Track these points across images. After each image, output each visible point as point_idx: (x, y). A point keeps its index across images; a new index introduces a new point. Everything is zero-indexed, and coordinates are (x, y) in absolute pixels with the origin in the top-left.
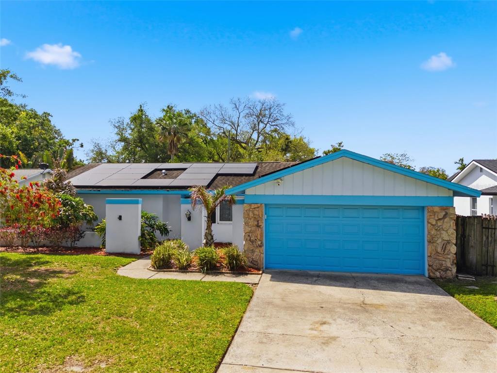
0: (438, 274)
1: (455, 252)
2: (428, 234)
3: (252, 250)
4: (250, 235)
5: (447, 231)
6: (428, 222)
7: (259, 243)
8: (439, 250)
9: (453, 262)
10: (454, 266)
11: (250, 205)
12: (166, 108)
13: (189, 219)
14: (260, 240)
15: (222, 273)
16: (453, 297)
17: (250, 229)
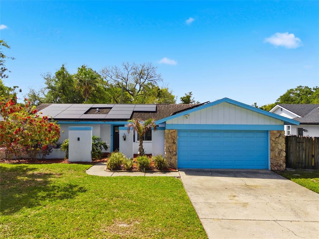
0: (276, 168)
1: (285, 156)
2: (271, 146)
3: (171, 157)
4: (169, 148)
5: (280, 144)
6: (271, 139)
7: (175, 153)
8: (277, 155)
9: (284, 161)
10: (285, 163)
11: (169, 130)
12: (81, 68)
13: (125, 139)
14: (175, 151)
15: (154, 172)
16: (290, 180)
17: (169, 145)
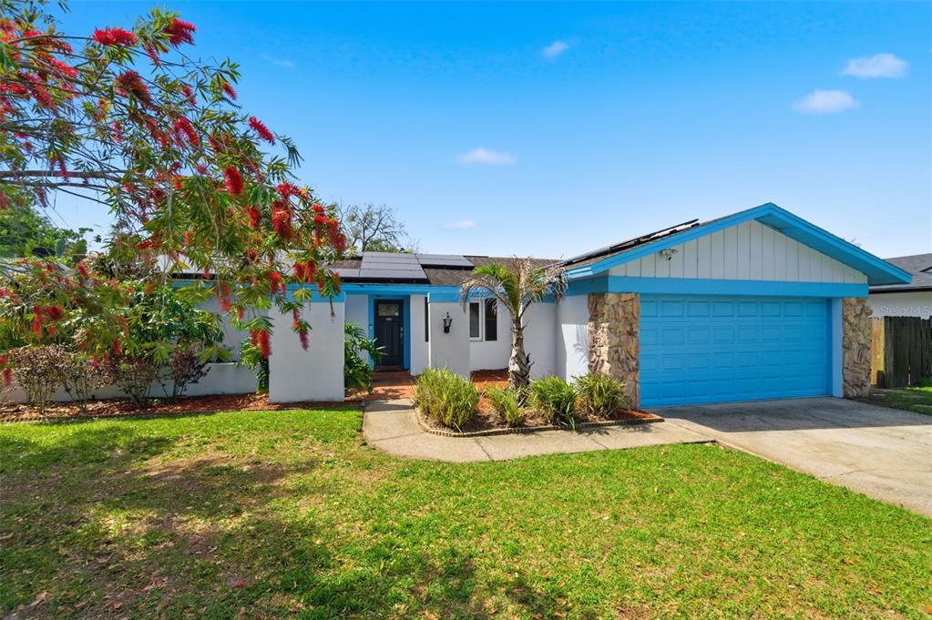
1: (870, 360)
2: (844, 337)
3: (623, 377)
4: (619, 350)
5: (863, 332)
6: (845, 320)
7: (634, 363)
8: (856, 358)
9: (868, 373)
11: (619, 294)
13: (447, 330)
14: (634, 359)
17: (618, 339)
